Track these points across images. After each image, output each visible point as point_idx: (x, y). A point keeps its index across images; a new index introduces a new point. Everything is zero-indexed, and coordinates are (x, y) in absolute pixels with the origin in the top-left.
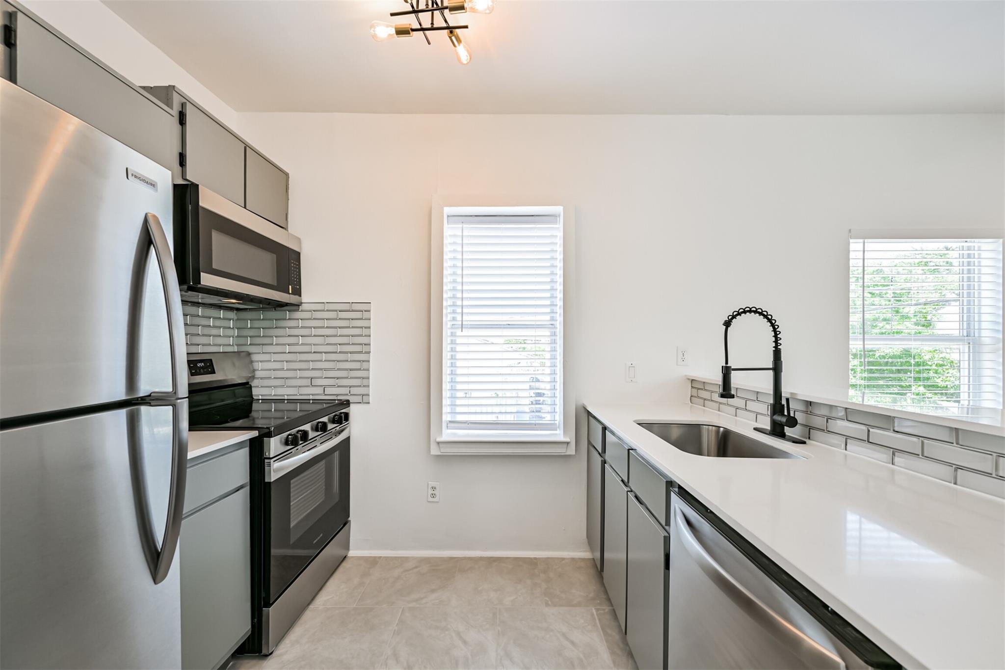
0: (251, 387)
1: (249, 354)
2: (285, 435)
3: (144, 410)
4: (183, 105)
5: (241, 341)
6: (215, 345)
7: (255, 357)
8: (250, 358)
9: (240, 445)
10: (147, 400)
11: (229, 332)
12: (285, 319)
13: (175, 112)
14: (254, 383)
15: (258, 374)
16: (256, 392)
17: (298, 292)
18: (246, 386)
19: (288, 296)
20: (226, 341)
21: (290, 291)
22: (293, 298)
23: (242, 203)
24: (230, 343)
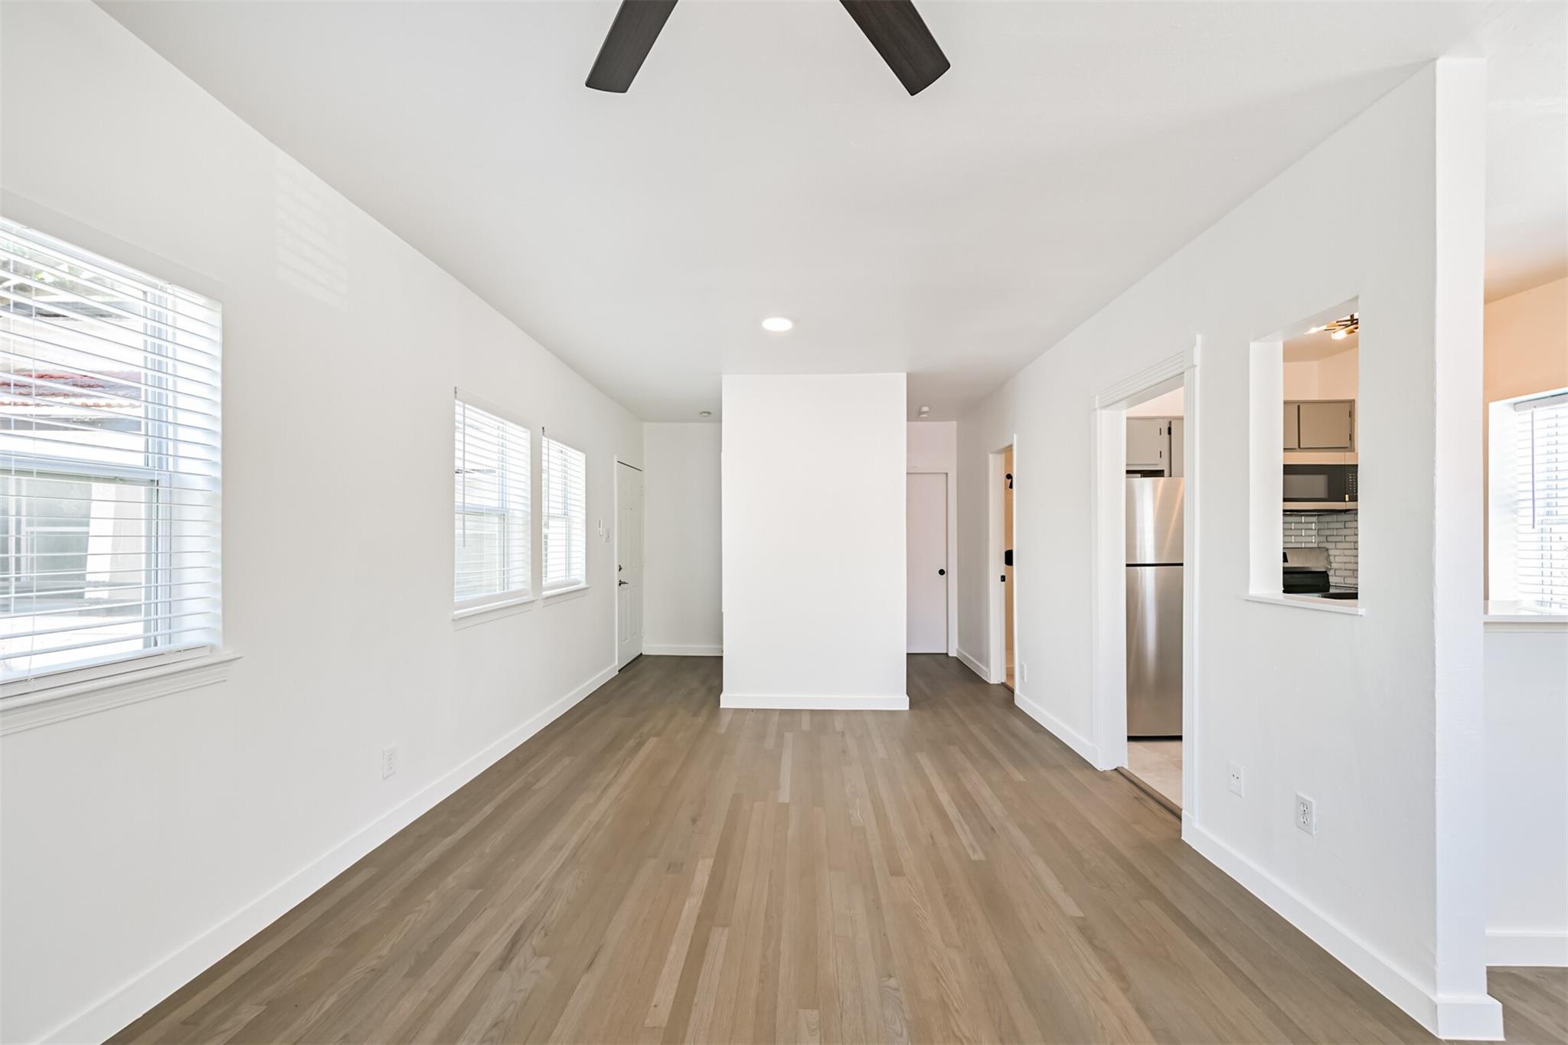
0: (1328, 575)
1: (1327, 550)
5: (1321, 539)
7: (1331, 552)
8: (1328, 553)
11: (1315, 533)
14: (1330, 573)
15: (1334, 565)
16: (1330, 579)
18: (1326, 574)
19: (1344, 503)
20: (1309, 539)
21: (1347, 499)
22: (1350, 505)
23: (1297, 447)
24: (1313, 541)
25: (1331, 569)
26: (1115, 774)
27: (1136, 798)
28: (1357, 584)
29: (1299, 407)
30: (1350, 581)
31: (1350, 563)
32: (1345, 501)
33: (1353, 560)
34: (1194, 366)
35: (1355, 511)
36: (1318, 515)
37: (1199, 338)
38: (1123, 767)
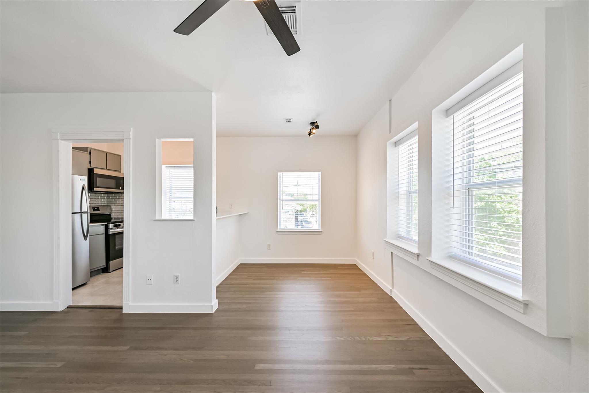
0: (111, 215)
1: (110, 206)
2: (114, 224)
3: (83, 214)
4: (90, 150)
5: (108, 202)
6: (100, 203)
7: (112, 207)
8: (111, 207)
9: (103, 225)
10: (83, 213)
11: (105, 200)
12: (120, 196)
13: (89, 153)
14: (112, 214)
15: (113, 212)
16: (112, 217)
17: (123, 189)
18: (110, 215)
19: (120, 190)
20: (104, 202)
21: (121, 189)
22: (121, 191)
23: (106, 168)
24: (105, 203)
25: (112, 213)
26: (69, 309)
27: (89, 312)
28: (123, 217)
29: (107, 154)
30: (120, 217)
31: (119, 210)
32: (120, 189)
33: (122, 209)
34: (130, 139)
35: (123, 193)
36: (107, 194)
37: (132, 129)
38: (70, 305)
